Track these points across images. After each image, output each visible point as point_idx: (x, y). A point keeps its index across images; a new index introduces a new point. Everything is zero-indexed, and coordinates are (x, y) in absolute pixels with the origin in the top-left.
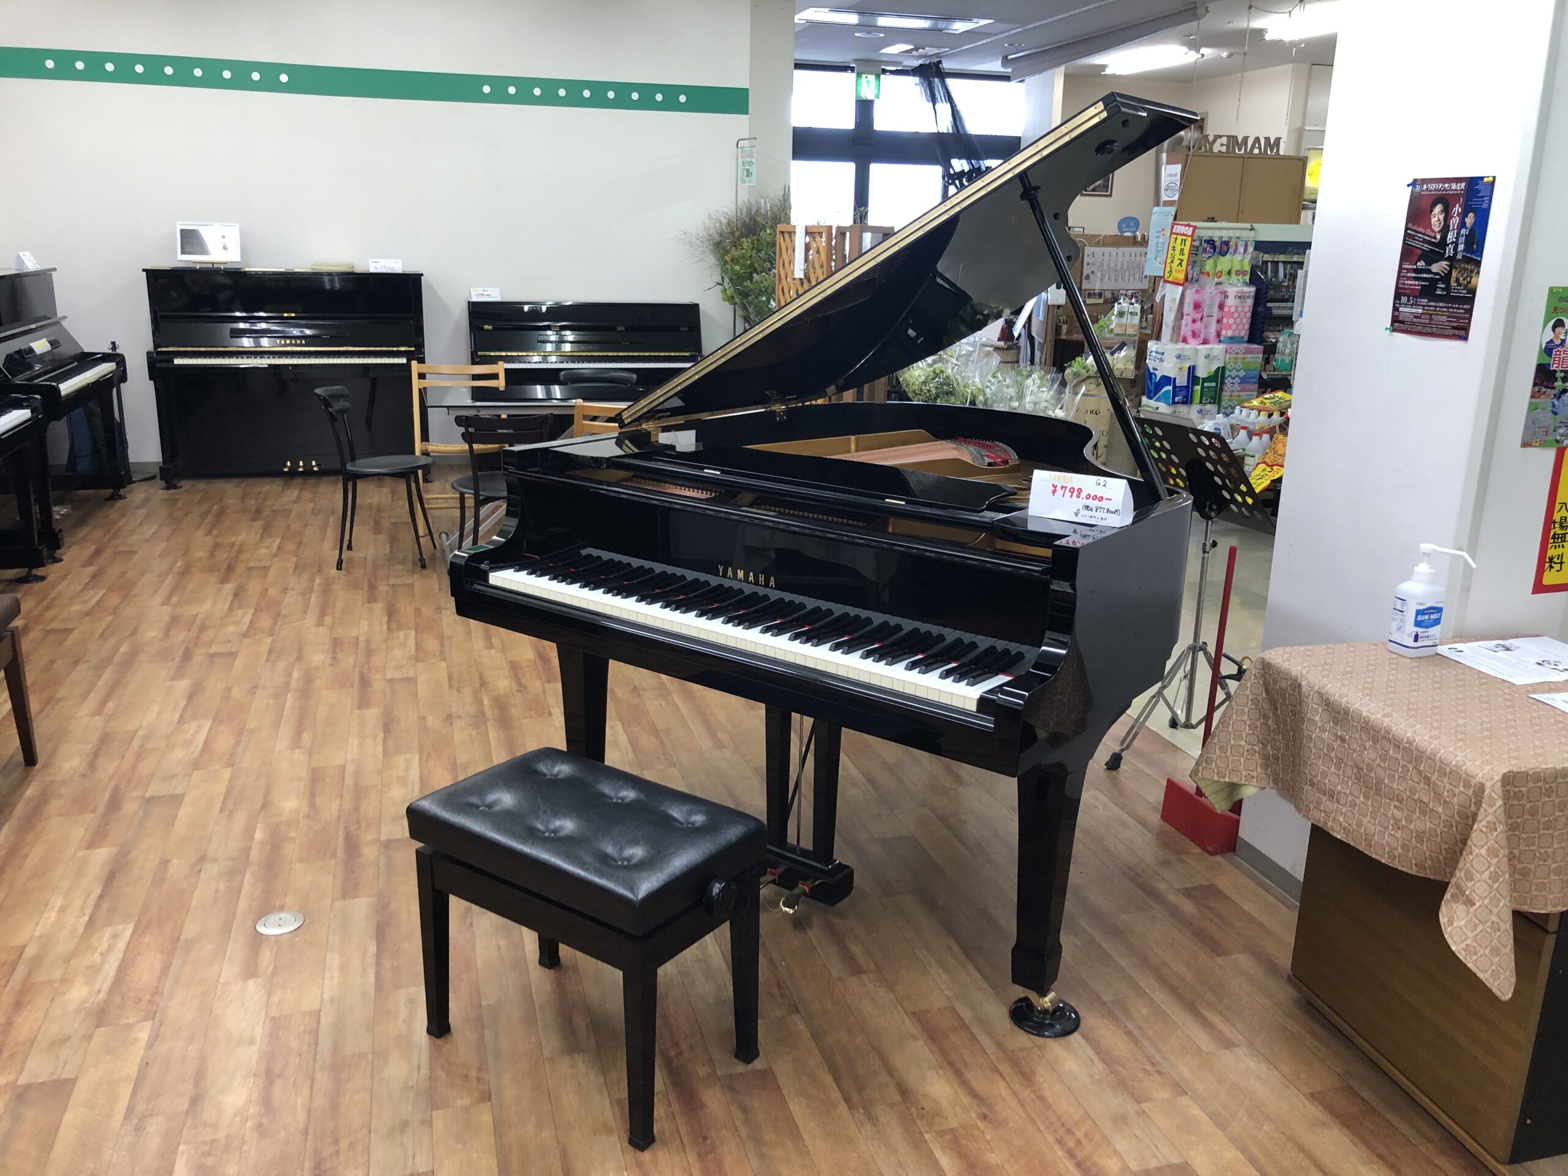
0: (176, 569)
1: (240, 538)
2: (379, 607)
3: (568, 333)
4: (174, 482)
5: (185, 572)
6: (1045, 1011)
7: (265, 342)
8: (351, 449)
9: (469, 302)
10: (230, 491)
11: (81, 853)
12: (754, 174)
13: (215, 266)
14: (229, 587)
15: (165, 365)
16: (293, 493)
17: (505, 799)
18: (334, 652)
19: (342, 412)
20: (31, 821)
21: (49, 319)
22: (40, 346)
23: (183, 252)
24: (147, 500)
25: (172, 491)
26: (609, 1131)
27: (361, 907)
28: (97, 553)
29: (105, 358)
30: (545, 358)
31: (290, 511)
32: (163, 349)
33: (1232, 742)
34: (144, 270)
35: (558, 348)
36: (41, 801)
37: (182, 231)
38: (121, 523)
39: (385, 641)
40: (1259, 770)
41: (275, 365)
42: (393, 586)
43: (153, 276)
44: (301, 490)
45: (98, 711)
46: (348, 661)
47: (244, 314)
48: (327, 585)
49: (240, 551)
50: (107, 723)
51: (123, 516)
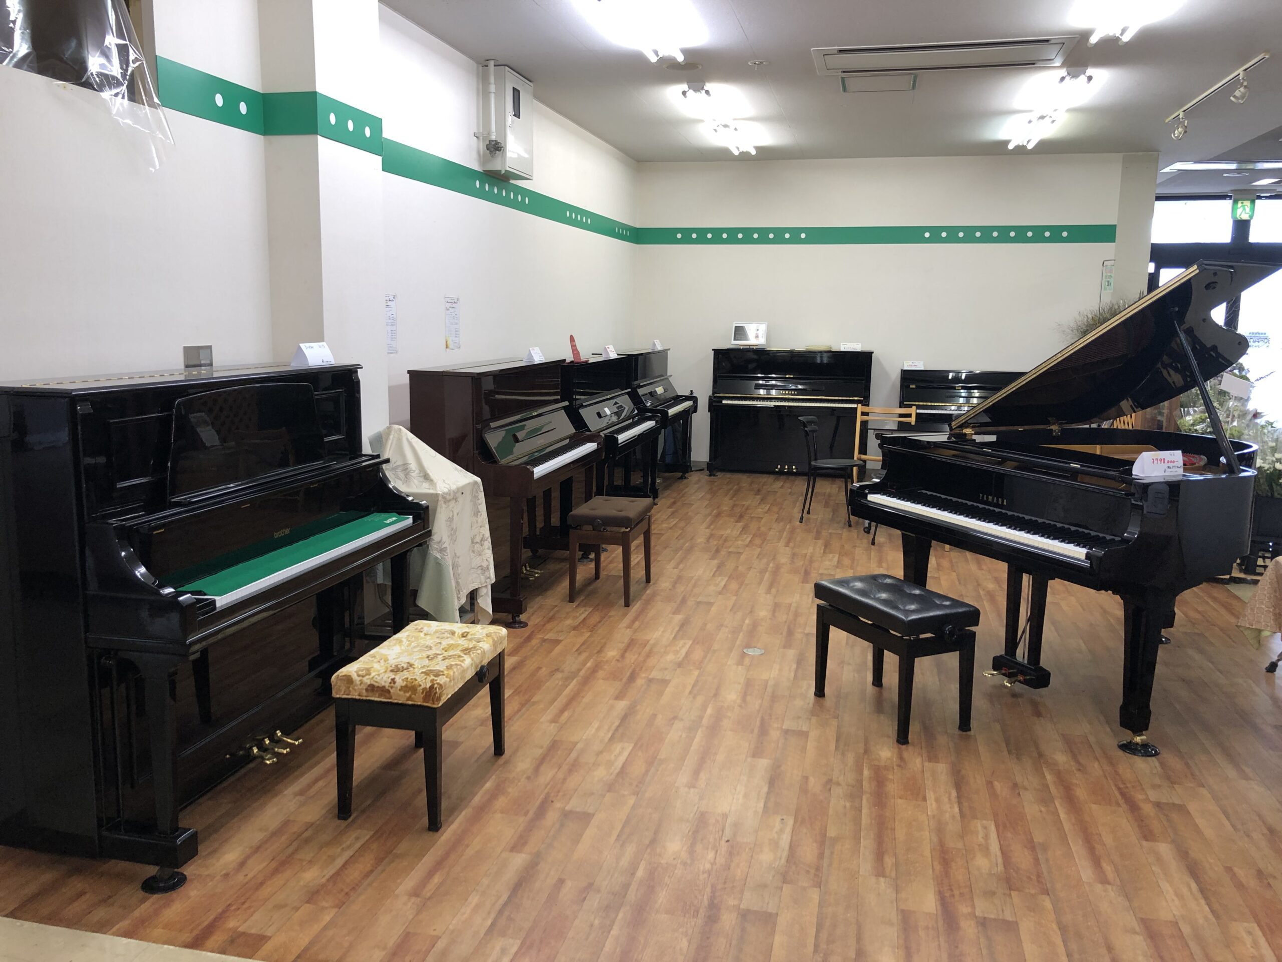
0: (713, 514)
1: (747, 503)
2: (820, 542)
3: (976, 391)
4: (714, 472)
5: (718, 515)
6: (1137, 744)
7: (773, 392)
8: (816, 455)
9: (902, 370)
10: (744, 480)
11: (670, 615)
12: (1112, 284)
13: (751, 347)
14: (740, 525)
15: (717, 404)
16: (779, 484)
17: (859, 585)
18: (793, 558)
19: (813, 431)
20: (648, 602)
21: (663, 376)
22: (660, 390)
23: (735, 340)
24: (699, 481)
25: (712, 477)
26: (888, 737)
27: (791, 653)
28: (674, 503)
29: (687, 398)
30: (959, 408)
31: (777, 492)
32: (717, 395)
33: (1257, 606)
34: (713, 350)
35: (968, 402)
36: (654, 595)
37: (736, 327)
38: (685, 491)
39: (821, 557)
40: (1272, 622)
41: (778, 406)
42: (830, 533)
43: (718, 353)
44: (784, 482)
45: (676, 567)
46: (799, 563)
47: (763, 375)
48: (793, 531)
49: (747, 509)
50: (680, 572)
51: (687, 487)
